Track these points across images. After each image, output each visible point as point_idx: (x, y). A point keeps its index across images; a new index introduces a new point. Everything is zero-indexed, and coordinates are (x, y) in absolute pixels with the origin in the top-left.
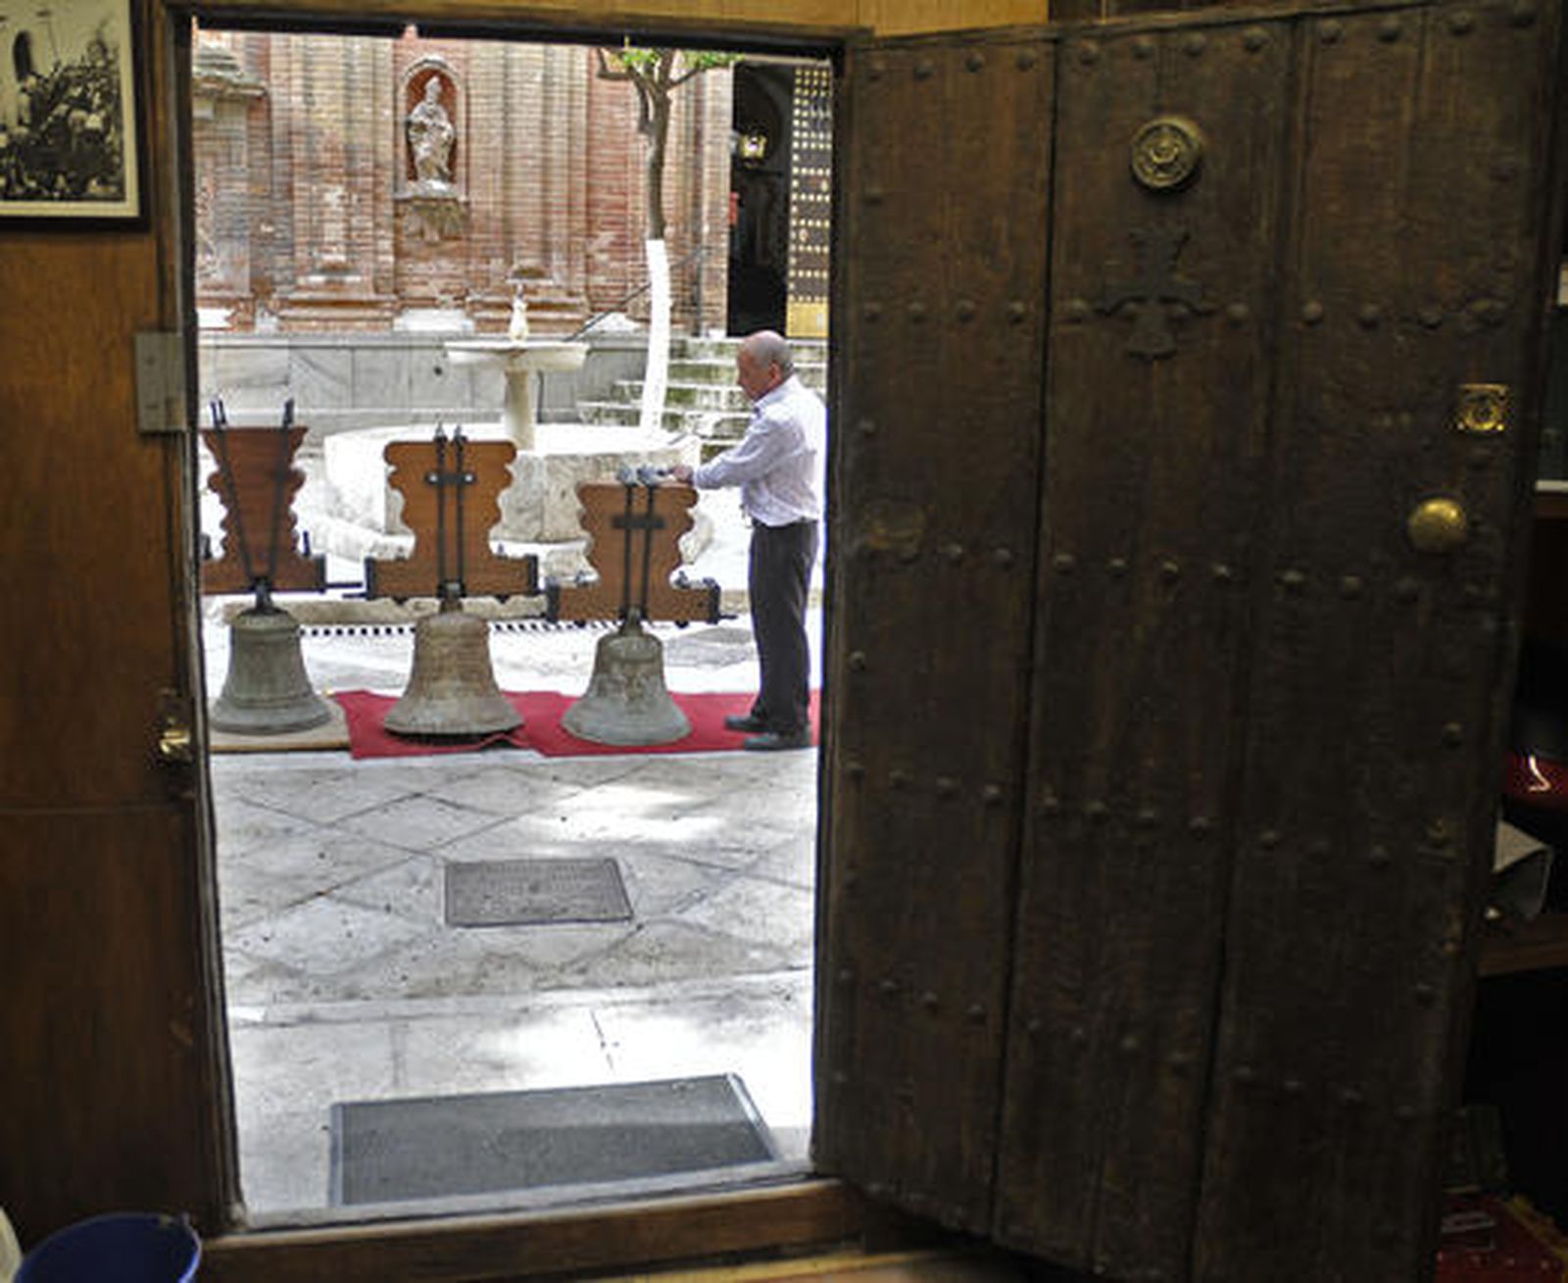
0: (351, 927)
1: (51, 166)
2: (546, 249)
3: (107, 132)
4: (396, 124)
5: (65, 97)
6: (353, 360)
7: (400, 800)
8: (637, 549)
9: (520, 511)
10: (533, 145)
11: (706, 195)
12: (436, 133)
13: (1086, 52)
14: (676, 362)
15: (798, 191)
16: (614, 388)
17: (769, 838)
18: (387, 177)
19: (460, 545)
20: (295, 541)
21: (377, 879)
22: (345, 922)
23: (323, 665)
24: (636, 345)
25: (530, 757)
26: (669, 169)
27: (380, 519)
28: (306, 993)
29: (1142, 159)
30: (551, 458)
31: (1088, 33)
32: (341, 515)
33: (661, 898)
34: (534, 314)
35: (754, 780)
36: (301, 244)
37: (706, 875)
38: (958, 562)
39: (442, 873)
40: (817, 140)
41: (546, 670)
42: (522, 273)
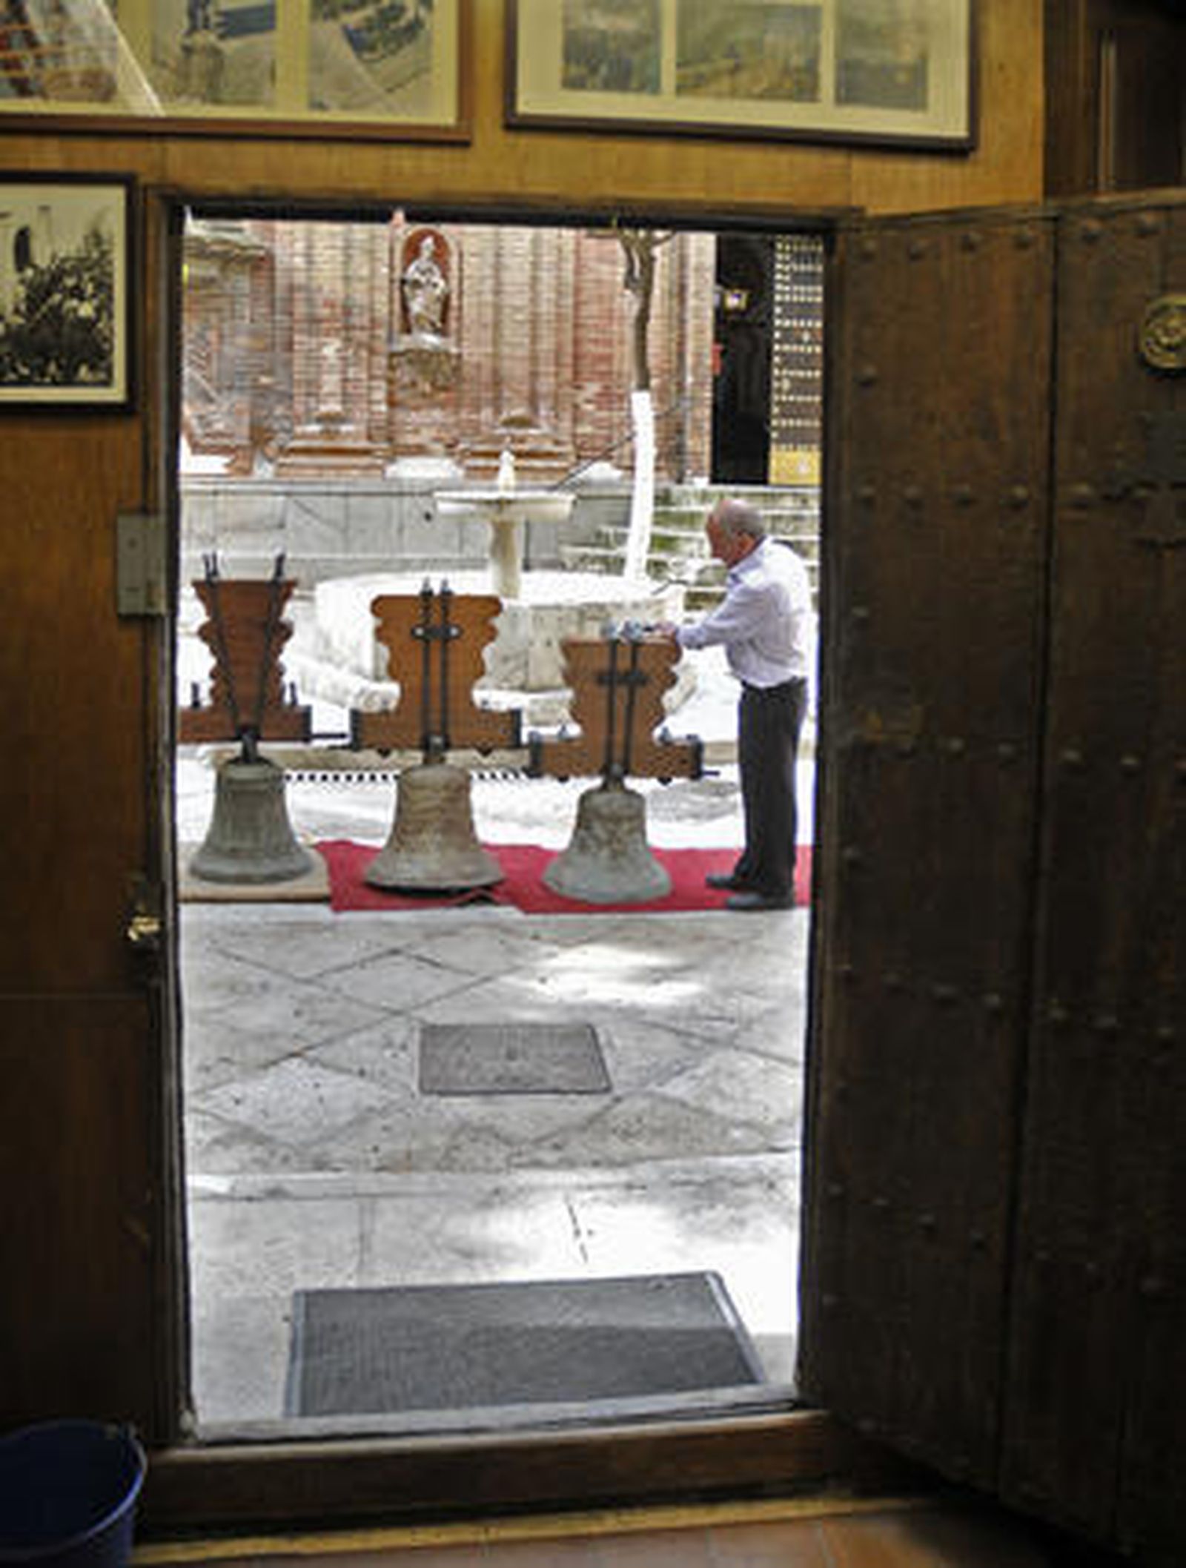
0: (323, 1091)
1: (45, 354)
2: (533, 400)
3: (98, 319)
4: (392, 281)
5: (60, 286)
6: (347, 507)
7: (379, 956)
8: (620, 707)
9: (505, 659)
10: (522, 300)
11: (690, 346)
12: (429, 288)
13: (1085, 229)
14: (661, 509)
15: (780, 342)
16: (599, 535)
17: (751, 1005)
18: (382, 333)
19: (445, 699)
20: (282, 692)
21: (351, 1041)
22: (317, 1086)
23: (307, 813)
24: (623, 492)
25: (509, 914)
26: (654, 325)
27: (368, 664)
28: (276, 1161)
29: (1151, 340)
30: (538, 608)
31: (1089, 210)
32: (330, 660)
33: (640, 1068)
34: (523, 463)
35: (735, 943)
36: (299, 395)
37: (687, 1045)
38: (959, 755)
39: (417, 1036)
40: (798, 293)
41: (529, 822)
42: (510, 423)
